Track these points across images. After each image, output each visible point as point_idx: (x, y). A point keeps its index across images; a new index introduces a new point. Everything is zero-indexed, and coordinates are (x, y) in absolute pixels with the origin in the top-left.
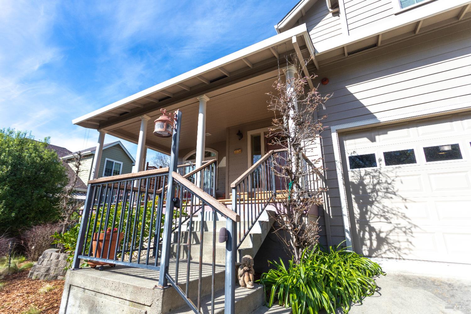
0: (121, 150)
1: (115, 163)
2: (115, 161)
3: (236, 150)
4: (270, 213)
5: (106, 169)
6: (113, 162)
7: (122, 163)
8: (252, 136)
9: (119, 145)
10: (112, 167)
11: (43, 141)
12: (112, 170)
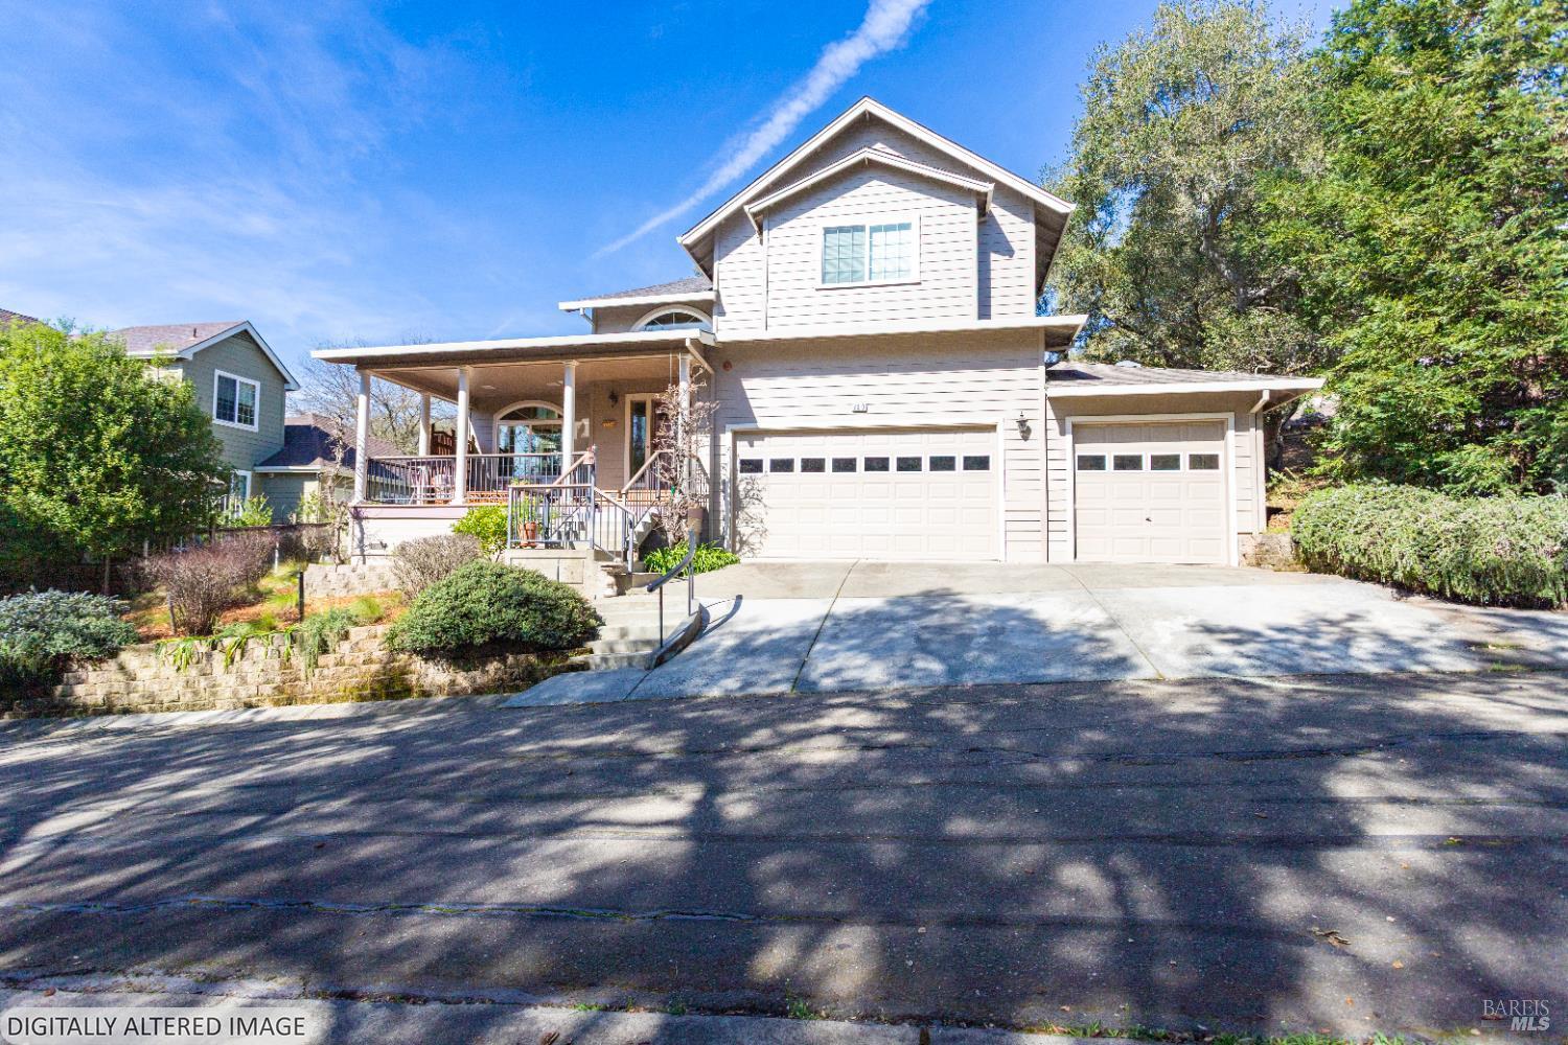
0: (252, 346)
1: (242, 383)
2: (239, 379)
3: (606, 421)
4: (653, 515)
5: (219, 399)
6: (235, 381)
7: (258, 384)
8: (632, 402)
9: (246, 331)
10: (235, 395)
11: (54, 323)
12: (233, 403)
